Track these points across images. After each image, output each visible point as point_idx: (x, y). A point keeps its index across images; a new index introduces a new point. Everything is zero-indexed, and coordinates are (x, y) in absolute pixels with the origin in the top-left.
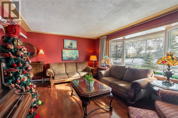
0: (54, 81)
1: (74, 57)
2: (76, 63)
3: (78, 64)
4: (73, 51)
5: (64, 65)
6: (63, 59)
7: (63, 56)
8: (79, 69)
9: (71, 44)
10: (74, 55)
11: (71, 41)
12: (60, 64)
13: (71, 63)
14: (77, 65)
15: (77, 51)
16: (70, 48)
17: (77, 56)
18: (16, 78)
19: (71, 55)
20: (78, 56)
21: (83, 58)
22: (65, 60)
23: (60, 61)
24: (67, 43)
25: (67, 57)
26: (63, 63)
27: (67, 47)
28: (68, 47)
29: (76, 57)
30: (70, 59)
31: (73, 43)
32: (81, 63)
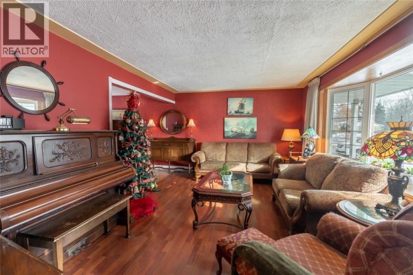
0: (201, 171)
1: (248, 131)
2: (249, 145)
3: (253, 146)
4: (246, 120)
5: (224, 147)
6: (226, 135)
7: (226, 130)
8: (252, 158)
9: (242, 106)
10: (247, 127)
11: (241, 99)
12: (218, 144)
13: (239, 144)
14: (250, 149)
15: (254, 120)
16: (239, 114)
17: (253, 129)
18: (131, 152)
19: (241, 127)
20: (255, 130)
21: (266, 135)
22: (228, 138)
23: (220, 139)
24: (234, 104)
25: (232, 132)
26: (223, 143)
27: (233, 112)
28: (236, 112)
29: (252, 131)
30: (239, 136)
31: (245, 103)
32: (259, 145)
